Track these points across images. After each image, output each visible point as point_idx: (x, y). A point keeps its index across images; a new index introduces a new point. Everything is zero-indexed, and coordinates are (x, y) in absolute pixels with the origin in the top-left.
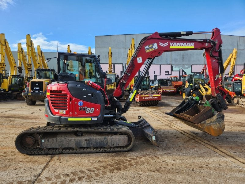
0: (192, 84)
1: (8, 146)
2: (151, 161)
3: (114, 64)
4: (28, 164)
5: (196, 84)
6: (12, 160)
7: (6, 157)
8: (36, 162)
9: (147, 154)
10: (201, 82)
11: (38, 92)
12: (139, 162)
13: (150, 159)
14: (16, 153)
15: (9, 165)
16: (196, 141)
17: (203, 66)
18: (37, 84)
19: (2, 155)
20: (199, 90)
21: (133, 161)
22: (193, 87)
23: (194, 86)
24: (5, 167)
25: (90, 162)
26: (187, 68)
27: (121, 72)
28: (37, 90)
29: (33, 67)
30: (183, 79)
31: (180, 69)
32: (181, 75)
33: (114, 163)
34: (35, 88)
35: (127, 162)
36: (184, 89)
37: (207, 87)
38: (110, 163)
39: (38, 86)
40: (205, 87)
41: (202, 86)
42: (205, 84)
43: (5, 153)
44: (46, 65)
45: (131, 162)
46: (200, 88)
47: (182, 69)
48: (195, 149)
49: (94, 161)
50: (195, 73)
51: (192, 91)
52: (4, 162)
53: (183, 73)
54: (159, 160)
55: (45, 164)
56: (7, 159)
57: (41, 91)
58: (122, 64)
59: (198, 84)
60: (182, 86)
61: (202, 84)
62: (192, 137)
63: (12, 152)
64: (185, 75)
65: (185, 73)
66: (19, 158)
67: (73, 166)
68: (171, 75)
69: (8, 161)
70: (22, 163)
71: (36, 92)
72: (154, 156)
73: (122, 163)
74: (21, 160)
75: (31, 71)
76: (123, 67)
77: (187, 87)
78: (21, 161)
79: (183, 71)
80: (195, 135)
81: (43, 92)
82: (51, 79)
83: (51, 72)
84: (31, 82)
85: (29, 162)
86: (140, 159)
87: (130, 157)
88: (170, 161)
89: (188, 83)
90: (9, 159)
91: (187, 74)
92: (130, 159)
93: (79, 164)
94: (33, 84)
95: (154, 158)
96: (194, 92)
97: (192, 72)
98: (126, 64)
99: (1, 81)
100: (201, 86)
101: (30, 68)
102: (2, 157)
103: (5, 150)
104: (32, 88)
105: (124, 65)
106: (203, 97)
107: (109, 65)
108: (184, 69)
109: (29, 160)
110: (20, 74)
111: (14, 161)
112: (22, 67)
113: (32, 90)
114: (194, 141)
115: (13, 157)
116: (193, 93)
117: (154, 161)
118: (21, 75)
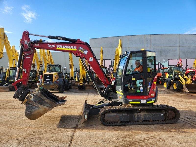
0: (172, 75)
1: (35, 126)
2: (159, 143)
3: (104, 60)
4: (55, 143)
5: (175, 75)
6: (41, 138)
7: (36, 136)
8: (61, 140)
9: (153, 137)
10: (180, 73)
11: (49, 82)
12: (149, 144)
13: (157, 142)
14: (42, 132)
15: (40, 143)
16: (192, 125)
17: (179, 60)
18: (48, 77)
19: (32, 134)
20: (179, 80)
21: (142, 143)
22: (174, 78)
23: (174, 76)
24: (37, 145)
25: (105, 142)
26: (165, 62)
27: (110, 66)
28: (48, 81)
29: (43, 63)
30: (162, 71)
31: (159, 63)
32: (160, 67)
33: (126, 144)
34: (47, 80)
35: (137, 143)
36: (165, 80)
37: (186, 77)
38: (122, 144)
39: (49, 78)
40: (184, 77)
41: (182, 76)
42: (184, 75)
43: (34, 132)
44: (53, 62)
45: (141, 144)
46: (179, 78)
47: (160, 63)
48: (194, 133)
49: (109, 142)
50: (174, 66)
51: (172, 80)
52: (35, 140)
53: (162, 66)
54: (166, 143)
55: (69, 143)
56: (37, 138)
57: (51, 82)
58: (111, 60)
59: (177, 75)
60: (162, 77)
61: (181, 75)
62: (187, 122)
63: (39, 132)
64: (164, 68)
65: (163, 66)
66: (46, 137)
67: (92, 145)
68: (151, 67)
69: (38, 139)
70: (50, 141)
71: (47, 82)
72: (160, 139)
73: (133, 144)
74: (48, 138)
75: (42, 66)
76: (112, 62)
77: (168, 77)
78: (49, 140)
79: (161, 64)
80: (188, 120)
81: (52, 83)
82: (58, 72)
83: (58, 67)
84: (44, 75)
85: (55, 140)
86: (148, 141)
87: (138, 139)
88: (176, 144)
89: (168, 74)
90: (38, 138)
91: (165, 67)
92: (139, 141)
93: (96, 144)
94: (46, 76)
95: (161, 140)
96: (175, 81)
97: (169, 65)
98: (113, 60)
99: (21, 74)
100: (180, 77)
101: (42, 64)
102: (32, 135)
103: (33, 130)
104: (44, 80)
105: (112, 61)
106: (184, 86)
107: (101, 61)
108: (162, 63)
109: (55, 139)
110: (33, 69)
111: (43, 139)
112: (35, 63)
113: (44, 81)
114: (189, 125)
115: (41, 136)
116: (173, 82)
117: (161, 143)
118: (35, 70)
